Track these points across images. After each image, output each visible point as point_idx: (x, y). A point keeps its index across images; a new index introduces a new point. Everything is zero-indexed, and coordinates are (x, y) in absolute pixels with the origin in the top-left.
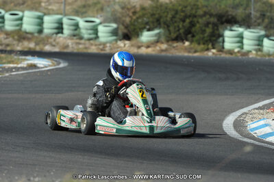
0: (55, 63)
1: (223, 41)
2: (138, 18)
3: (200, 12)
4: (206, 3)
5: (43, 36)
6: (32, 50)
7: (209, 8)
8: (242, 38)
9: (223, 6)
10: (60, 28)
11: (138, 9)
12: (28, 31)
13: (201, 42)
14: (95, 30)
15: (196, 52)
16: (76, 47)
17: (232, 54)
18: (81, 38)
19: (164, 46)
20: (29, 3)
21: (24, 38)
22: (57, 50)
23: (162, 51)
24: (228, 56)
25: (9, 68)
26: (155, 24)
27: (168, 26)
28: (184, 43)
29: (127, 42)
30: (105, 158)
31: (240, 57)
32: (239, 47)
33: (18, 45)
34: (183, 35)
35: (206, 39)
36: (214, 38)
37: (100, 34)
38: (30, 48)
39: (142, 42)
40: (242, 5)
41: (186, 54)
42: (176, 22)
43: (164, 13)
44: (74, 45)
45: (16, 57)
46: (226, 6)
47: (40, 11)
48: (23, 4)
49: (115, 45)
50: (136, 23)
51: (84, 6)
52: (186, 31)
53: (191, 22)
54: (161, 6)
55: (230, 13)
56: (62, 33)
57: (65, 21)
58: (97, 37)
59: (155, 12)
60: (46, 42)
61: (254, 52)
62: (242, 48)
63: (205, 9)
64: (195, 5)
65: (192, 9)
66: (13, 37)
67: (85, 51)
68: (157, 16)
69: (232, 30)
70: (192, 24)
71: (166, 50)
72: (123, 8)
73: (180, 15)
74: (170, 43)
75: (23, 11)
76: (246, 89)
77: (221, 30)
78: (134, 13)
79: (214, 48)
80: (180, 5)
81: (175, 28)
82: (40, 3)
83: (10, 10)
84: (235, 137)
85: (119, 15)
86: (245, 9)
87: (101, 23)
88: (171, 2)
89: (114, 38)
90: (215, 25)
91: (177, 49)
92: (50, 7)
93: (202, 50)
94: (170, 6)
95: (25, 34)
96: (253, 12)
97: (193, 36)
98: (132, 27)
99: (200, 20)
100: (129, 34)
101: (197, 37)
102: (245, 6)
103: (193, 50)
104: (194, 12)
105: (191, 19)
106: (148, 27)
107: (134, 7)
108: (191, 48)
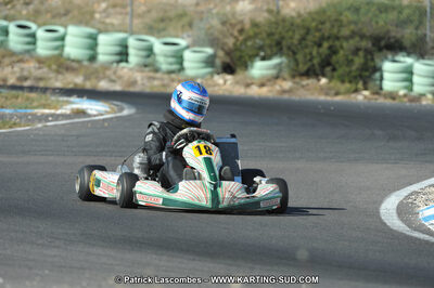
0: (116, 108)
1: (382, 79)
2: (246, 40)
3: (345, 32)
4: (355, 18)
5: (95, 65)
6: (79, 88)
7: (360, 26)
8: (411, 73)
9: (381, 23)
10: (123, 54)
11: (247, 26)
12: (72, 57)
13: (347, 79)
14: (179, 58)
15: (337, 94)
16: (148, 84)
17: (394, 98)
18: (157, 70)
19: (287, 85)
20: (75, 12)
21: (68, 69)
22: (117, 87)
23: (284, 92)
24: (389, 102)
25: (43, 115)
26: (275, 49)
27: (294, 53)
28: (319, 80)
29: (229, 77)
30: (194, 260)
31: (408, 104)
32: (406, 88)
33: (57, 80)
34: (317, 67)
35: (354, 74)
36: (367, 74)
37: (186, 64)
38: (76, 84)
39: (253, 78)
40: (411, 22)
41: (322, 98)
42: (306, 47)
43: (287, 31)
44: (145, 81)
45: (53, 98)
46: (385, 23)
47: (93, 27)
48: (65, 15)
49: (210, 82)
50: (243, 47)
51: (162, 20)
52: (322, 61)
53: (330, 48)
54: (284, 20)
55: (393, 34)
56: (127, 61)
57: (132, 42)
58: (182, 69)
59: (274, 30)
60: (101, 75)
61: (430, 96)
62: (411, 90)
63: (352, 27)
64: (336, 20)
65: (333, 26)
66: (49, 67)
67: (162, 90)
68: (277, 37)
69: (394, 61)
70: (333, 51)
71: (289, 91)
72: (224, 23)
73: (314, 36)
74: (297, 79)
75: (65, 27)
76: (417, 155)
77: (377, 61)
78: (241, 31)
79: (366, 89)
80: (313, 20)
81: (305, 57)
82: (92, 13)
83: (44, 24)
84: (400, 230)
85: (216, 34)
86: (417, 28)
87: (187, 47)
88: (299, 15)
89: (209, 70)
90: (368, 52)
91: (308, 90)
92: (108, 21)
93: (348, 92)
94: (298, 21)
95: (68, 62)
96: (428, 33)
97: (334, 70)
98: (238, 54)
99: (345, 44)
100: (232, 64)
101: (340, 71)
102: (416, 23)
103: (333, 92)
104: (335, 31)
105: (331, 43)
106: (262, 54)
107: (241, 22)
108: (330, 89)
